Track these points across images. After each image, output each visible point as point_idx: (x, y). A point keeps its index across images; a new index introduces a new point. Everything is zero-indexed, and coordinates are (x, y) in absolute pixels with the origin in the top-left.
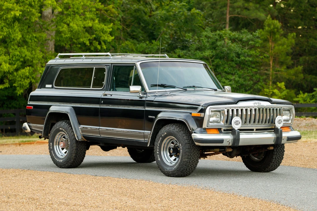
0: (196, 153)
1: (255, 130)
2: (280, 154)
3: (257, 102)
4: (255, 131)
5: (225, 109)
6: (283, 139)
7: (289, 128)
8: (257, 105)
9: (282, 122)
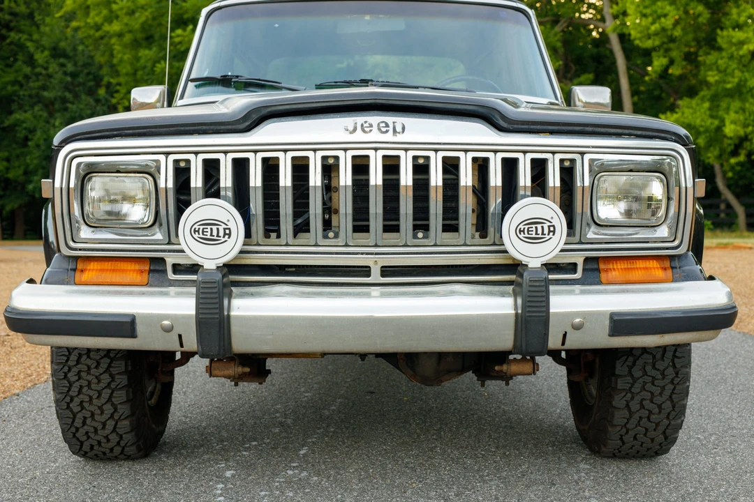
1: (376, 271)
2: (657, 390)
3: (375, 119)
4: (376, 276)
5: (162, 158)
6: (577, 328)
7: (667, 264)
8: (375, 136)
9: (554, 232)
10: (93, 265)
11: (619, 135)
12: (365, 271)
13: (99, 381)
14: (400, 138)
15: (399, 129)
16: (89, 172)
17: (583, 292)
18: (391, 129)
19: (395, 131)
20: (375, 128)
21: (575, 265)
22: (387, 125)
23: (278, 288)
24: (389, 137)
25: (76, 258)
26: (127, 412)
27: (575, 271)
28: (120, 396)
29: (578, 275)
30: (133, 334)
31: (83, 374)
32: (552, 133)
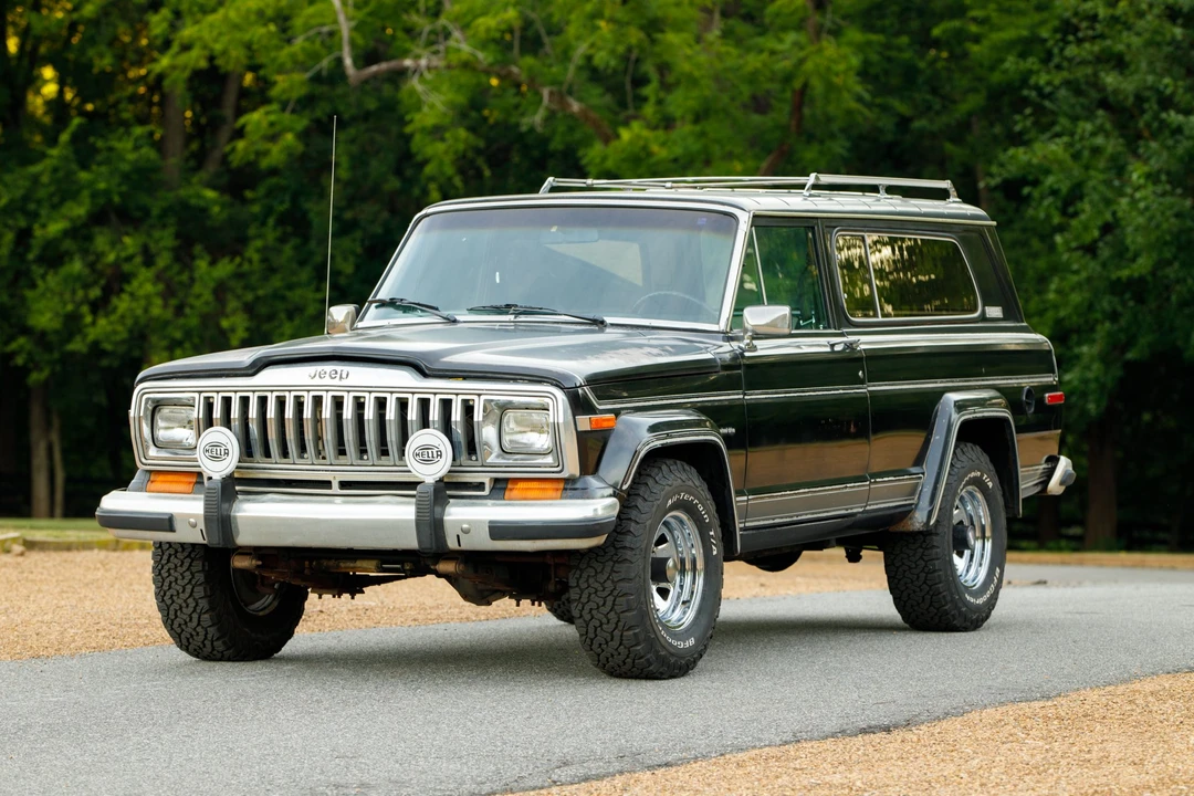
0: (181, 566)
1: (335, 485)
3: (328, 368)
4: (335, 489)
5: (196, 395)
6: (466, 532)
7: (561, 486)
8: (327, 381)
9: (441, 456)
10: (161, 478)
11: (515, 380)
12: (327, 484)
13: (183, 578)
14: (344, 382)
15: (344, 376)
16: (157, 406)
17: (494, 505)
18: (338, 376)
19: (341, 377)
20: (327, 375)
21: (483, 484)
22: (336, 373)
23: (270, 496)
24: (336, 382)
25: (150, 472)
26: (207, 607)
27: (483, 490)
28: (199, 593)
29: (486, 492)
30: (172, 530)
31: (172, 571)
32: (465, 378)
